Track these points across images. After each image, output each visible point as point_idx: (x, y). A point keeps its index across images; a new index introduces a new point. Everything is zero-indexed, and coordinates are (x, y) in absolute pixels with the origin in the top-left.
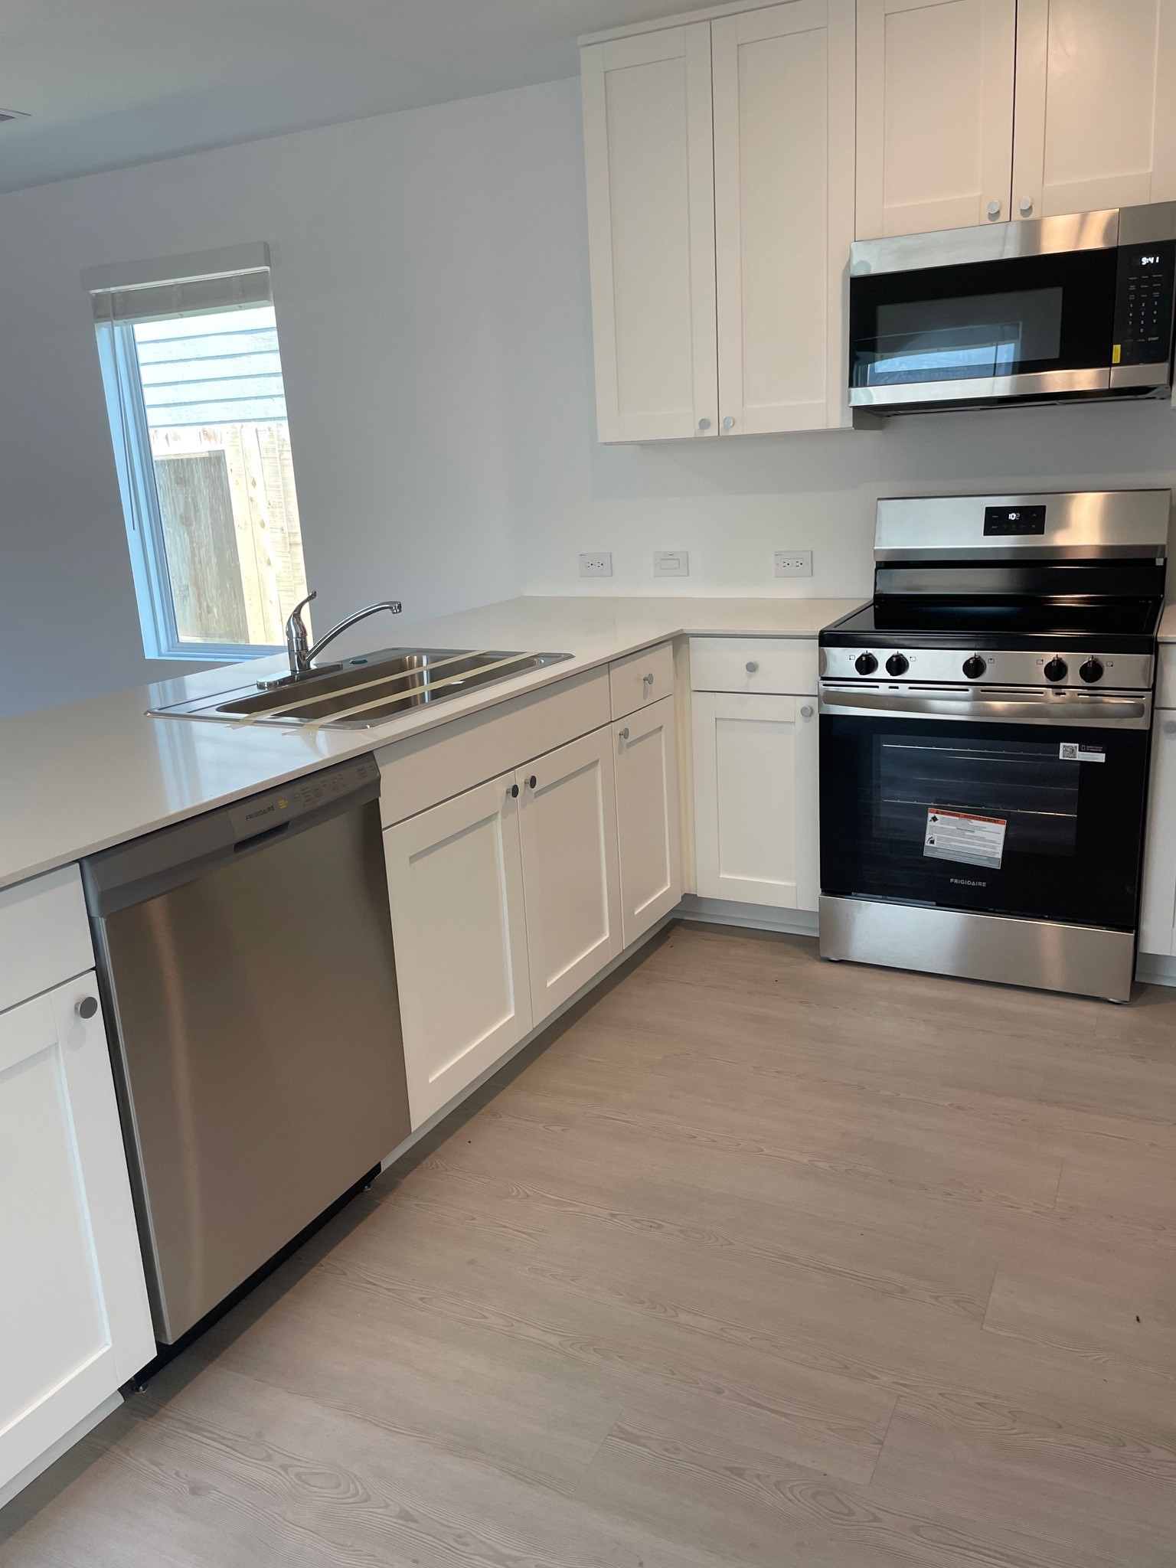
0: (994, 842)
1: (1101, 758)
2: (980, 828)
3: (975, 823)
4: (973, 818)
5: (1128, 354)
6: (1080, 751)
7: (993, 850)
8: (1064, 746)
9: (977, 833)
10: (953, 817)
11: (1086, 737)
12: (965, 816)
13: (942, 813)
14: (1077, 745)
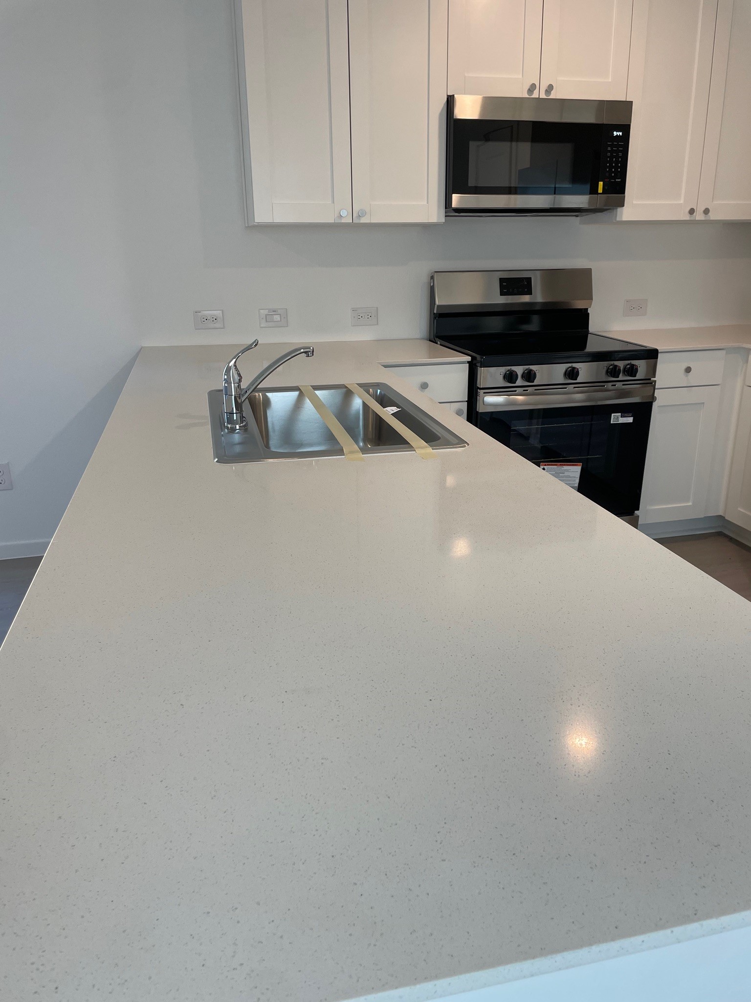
0: (575, 477)
1: (630, 420)
2: (567, 471)
3: (566, 468)
4: (565, 465)
5: (606, 188)
6: (621, 417)
7: (573, 482)
8: (614, 416)
9: (566, 474)
10: (554, 467)
11: (624, 409)
12: (561, 465)
13: (548, 465)
14: (620, 414)
